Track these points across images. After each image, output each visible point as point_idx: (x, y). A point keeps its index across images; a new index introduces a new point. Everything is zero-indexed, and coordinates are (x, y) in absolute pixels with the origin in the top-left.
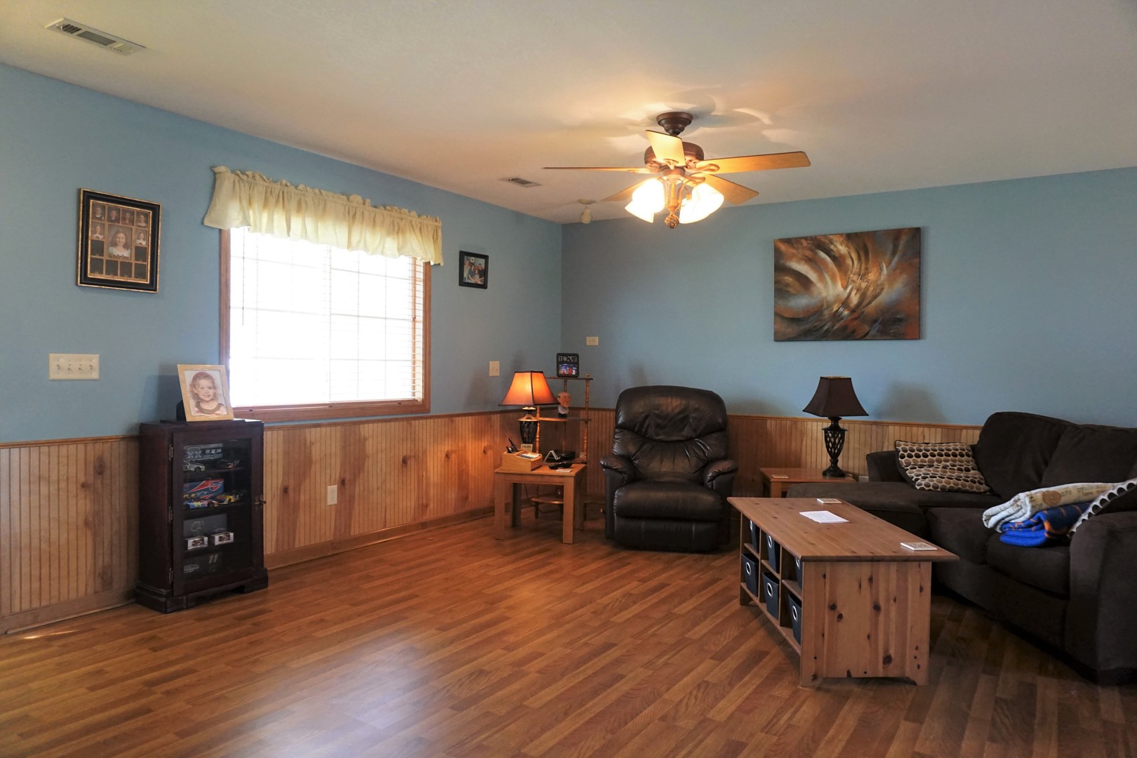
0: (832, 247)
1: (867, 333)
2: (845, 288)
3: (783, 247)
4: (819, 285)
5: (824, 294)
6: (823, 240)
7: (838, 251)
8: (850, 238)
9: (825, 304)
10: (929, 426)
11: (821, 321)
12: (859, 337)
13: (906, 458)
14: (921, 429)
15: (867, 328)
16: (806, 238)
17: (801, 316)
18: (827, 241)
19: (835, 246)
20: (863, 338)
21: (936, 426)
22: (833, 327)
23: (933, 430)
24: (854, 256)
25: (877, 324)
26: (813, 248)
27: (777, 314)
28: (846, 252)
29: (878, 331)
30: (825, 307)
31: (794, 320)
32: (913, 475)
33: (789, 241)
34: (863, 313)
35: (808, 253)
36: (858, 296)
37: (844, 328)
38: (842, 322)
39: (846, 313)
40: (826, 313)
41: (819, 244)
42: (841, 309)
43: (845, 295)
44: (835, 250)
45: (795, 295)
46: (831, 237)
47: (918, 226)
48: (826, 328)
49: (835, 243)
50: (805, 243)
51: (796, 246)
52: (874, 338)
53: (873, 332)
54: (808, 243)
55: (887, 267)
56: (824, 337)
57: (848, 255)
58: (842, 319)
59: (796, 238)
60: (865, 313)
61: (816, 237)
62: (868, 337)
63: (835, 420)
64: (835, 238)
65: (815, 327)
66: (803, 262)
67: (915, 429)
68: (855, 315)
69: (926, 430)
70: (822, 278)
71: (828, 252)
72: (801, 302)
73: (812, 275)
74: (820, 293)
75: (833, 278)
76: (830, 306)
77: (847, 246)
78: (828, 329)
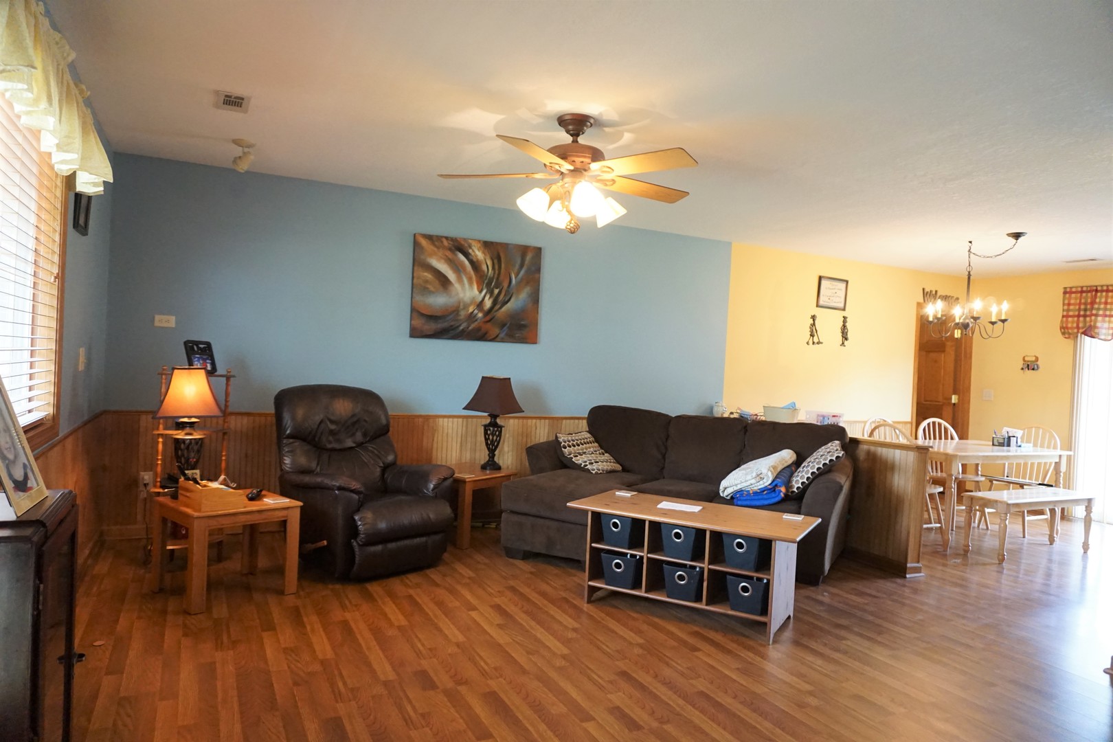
0: (470, 251)
1: (497, 336)
2: (480, 292)
3: (424, 242)
4: (457, 286)
5: (461, 295)
6: (463, 242)
7: (476, 256)
8: (487, 245)
9: (461, 304)
10: (540, 418)
11: (457, 320)
12: (491, 338)
13: (568, 448)
14: (534, 421)
15: (497, 331)
16: (447, 238)
17: (439, 314)
18: (466, 245)
19: (473, 251)
20: (493, 340)
21: (545, 418)
22: (468, 328)
23: (543, 421)
24: (489, 263)
25: (505, 328)
26: (453, 248)
27: (415, 311)
28: (483, 258)
29: (507, 335)
30: (461, 307)
31: (432, 318)
32: (580, 462)
33: (430, 238)
34: (494, 317)
35: (449, 254)
36: (491, 300)
37: (478, 329)
38: (476, 323)
39: (480, 315)
40: (463, 314)
41: (459, 247)
42: (476, 311)
43: (480, 299)
44: (473, 254)
45: (433, 292)
46: (470, 241)
47: (539, 246)
48: (461, 328)
49: (473, 248)
50: (446, 243)
51: (436, 243)
52: (502, 341)
53: (502, 335)
54: (449, 244)
55: (516, 278)
56: (460, 337)
57: (484, 261)
58: (476, 320)
59: (437, 236)
60: (496, 317)
61: (456, 239)
62: (496, 339)
63: (494, 416)
64: (473, 243)
65: (452, 326)
66: (443, 261)
67: (529, 421)
68: (488, 318)
69: (538, 421)
70: (460, 280)
71: (466, 255)
72: (438, 301)
73: (451, 276)
74: (458, 294)
75: (470, 280)
76: (466, 306)
77: (483, 253)
78: (463, 329)
